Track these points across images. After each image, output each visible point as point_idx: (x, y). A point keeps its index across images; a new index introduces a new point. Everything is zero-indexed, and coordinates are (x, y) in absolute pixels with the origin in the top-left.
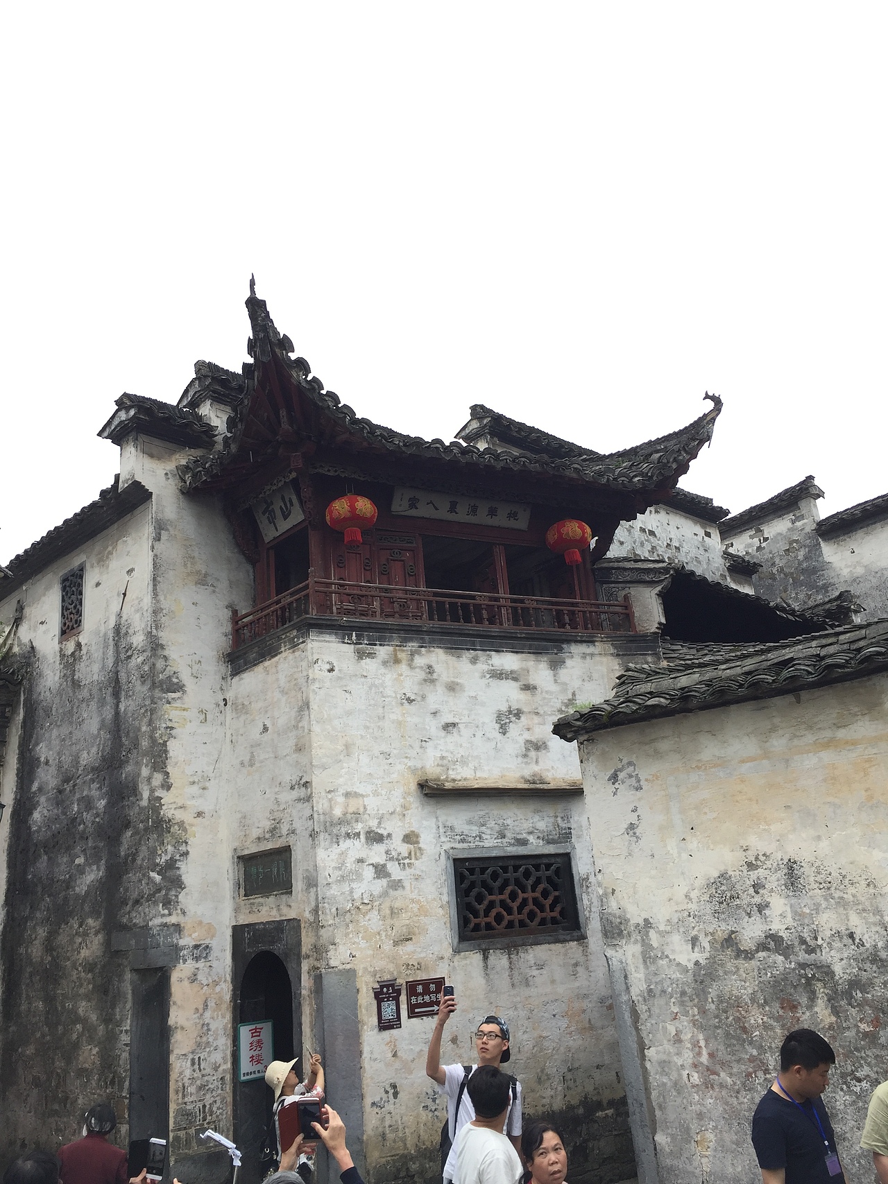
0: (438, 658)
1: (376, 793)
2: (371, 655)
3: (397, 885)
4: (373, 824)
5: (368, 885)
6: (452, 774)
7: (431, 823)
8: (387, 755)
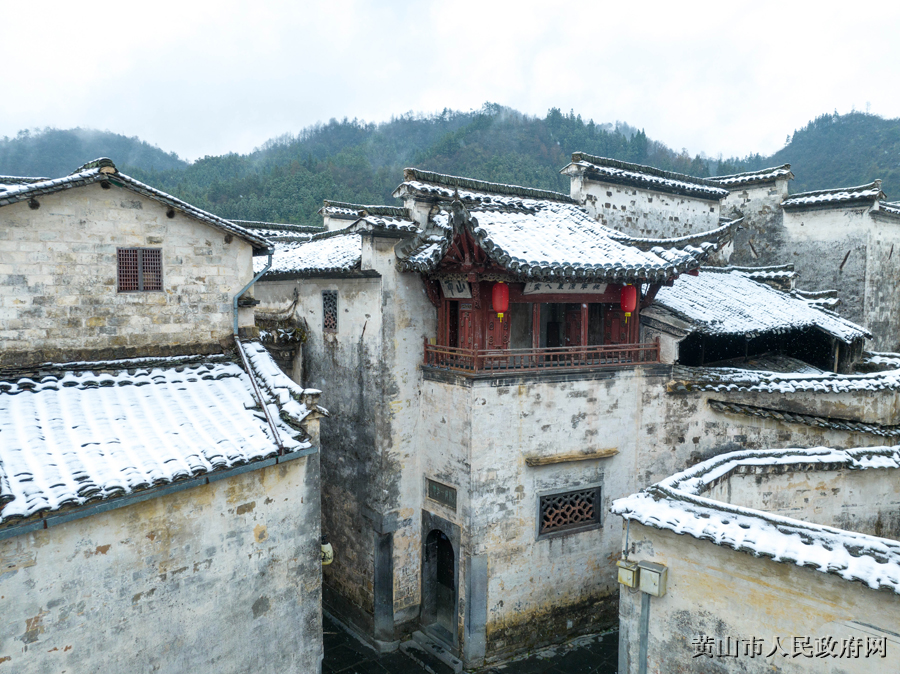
0: (543, 388)
1: (503, 468)
2: (506, 392)
3: (510, 512)
4: (500, 483)
5: (496, 514)
6: (544, 453)
7: (531, 480)
8: (510, 447)
